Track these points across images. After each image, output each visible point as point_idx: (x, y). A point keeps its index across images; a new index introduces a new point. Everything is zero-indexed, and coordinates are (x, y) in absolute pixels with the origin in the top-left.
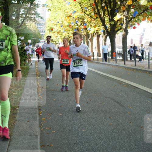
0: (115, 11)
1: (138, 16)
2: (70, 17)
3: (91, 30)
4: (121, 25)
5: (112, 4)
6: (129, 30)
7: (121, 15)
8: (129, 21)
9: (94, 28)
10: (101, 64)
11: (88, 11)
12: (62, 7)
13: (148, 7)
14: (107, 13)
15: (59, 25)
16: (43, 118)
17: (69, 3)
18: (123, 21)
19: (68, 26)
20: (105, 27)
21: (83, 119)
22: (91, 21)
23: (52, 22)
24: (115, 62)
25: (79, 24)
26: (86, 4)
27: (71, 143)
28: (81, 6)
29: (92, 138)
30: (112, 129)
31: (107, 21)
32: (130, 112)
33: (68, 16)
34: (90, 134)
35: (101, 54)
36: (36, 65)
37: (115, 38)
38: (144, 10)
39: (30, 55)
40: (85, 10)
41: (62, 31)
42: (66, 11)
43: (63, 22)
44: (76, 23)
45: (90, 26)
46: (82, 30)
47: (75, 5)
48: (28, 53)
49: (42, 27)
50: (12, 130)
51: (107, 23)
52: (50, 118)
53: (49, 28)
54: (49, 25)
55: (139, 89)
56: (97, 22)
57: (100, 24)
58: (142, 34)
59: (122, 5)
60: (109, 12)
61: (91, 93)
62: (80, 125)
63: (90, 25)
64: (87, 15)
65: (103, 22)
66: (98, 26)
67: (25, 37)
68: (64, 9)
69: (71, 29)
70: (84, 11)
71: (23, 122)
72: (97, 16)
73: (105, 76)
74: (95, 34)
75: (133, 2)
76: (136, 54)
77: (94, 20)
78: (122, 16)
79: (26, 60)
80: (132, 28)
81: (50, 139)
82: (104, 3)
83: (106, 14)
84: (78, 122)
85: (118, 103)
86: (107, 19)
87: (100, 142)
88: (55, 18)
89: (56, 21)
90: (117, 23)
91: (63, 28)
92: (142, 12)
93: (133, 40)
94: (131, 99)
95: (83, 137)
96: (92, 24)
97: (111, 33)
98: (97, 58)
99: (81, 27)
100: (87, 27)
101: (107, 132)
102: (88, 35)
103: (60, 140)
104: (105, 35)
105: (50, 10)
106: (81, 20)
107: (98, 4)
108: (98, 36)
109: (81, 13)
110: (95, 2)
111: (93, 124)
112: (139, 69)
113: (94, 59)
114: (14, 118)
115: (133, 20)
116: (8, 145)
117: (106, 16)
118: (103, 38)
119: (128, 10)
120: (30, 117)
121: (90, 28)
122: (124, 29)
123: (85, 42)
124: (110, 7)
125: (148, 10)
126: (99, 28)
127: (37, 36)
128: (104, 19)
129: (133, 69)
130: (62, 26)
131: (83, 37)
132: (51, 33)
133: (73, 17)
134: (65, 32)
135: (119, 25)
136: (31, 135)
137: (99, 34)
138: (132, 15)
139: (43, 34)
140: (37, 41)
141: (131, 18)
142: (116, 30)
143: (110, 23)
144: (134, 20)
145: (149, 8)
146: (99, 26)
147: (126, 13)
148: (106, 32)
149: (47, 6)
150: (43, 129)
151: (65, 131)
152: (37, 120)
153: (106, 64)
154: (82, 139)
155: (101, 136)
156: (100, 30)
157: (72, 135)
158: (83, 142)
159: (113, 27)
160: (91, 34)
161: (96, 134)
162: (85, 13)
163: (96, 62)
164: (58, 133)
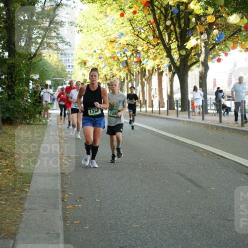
0: (188, 33)
1: (225, 40)
2: (114, 43)
3: (149, 65)
4: (196, 56)
5: (182, 21)
6: (210, 64)
7: (197, 39)
8: (210, 49)
9: (152, 60)
10: (165, 120)
11: (144, 33)
12: (101, 26)
13: (241, 26)
14: (174, 36)
15: (96, 56)
16: (69, 205)
17: (113, 19)
18: (201, 50)
19: (110, 57)
20: (170, 59)
21: (135, 208)
22: (148, 49)
23: (86, 52)
24: (187, 116)
25: (129, 54)
26: (141, 22)
27: (114, 246)
28: (132, 26)
29: (148, 238)
30: (182, 223)
31: (174, 49)
32: (212, 197)
33: (111, 41)
34: (145, 232)
35: (164, 103)
36: (58, 121)
37: (188, 77)
38: (235, 31)
40: (139, 32)
41: (101, 66)
42: (108, 33)
43: (102, 51)
44: (124, 53)
45: (147, 58)
46: (133, 63)
47: (123, 24)
49: (69, 60)
50: (18, 225)
51: (175, 53)
52: (80, 206)
53: (79, 61)
54: (80, 57)
55: (227, 160)
56: (158, 50)
57: (163, 54)
58: (231, 72)
59: (199, 23)
60: (178, 35)
61: (148, 166)
62: (130, 217)
63: (146, 56)
64: (141, 40)
65: (168, 50)
66: (159, 57)
67: (40, 75)
68: (105, 30)
69: (116, 62)
70: (136, 33)
71: (36, 211)
72: (159, 42)
73: (171, 138)
74: (154, 70)
75: (217, 18)
76: (222, 103)
77: (154, 48)
78: (199, 41)
80: (215, 60)
81: (81, 240)
82: (170, 20)
83: (172, 39)
84: (126, 212)
85: (192, 181)
86: (174, 46)
87: (163, 245)
88: (90, 45)
89: (92, 49)
90: (190, 53)
91: (102, 61)
92: (232, 36)
93: (217, 81)
94: (213, 176)
95: (134, 236)
96: (150, 55)
97: (181, 70)
98: (158, 109)
99: (132, 59)
100: (142, 60)
101: (174, 228)
102: (143, 72)
103: (96, 241)
104: (171, 73)
105: (81, 31)
106: (131, 48)
107: (159, 21)
108: (161, 74)
109: (133, 36)
110: (155, 19)
111: (151, 215)
112: (227, 128)
113: (154, 112)
114: (22, 205)
115: (216, 47)
117: (172, 41)
118: (168, 77)
119: (209, 32)
120: (47, 204)
121: (147, 62)
122: (202, 62)
123: (138, 84)
124: (180, 27)
125: (241, 31)
126: (161, 62)
127: (60, 74)
128: (170, 47)
129: (217, 128)
130: (100, 58)
131: (136, 76)
132: (83, 68)
133: (119, 43)
134: (106, 67)
135: (195, 55)
136: (48, 233)
137: (161, 71)
138: (215, 40)
139: (70, 70)
140: (61, 83)
141: (213, 44)
142: (189, 64)
143: (180, 53)
144: (218, 47)
145: (242, 29)
146: (161, 58)
147: (204, 36)
148: (173, 68)
149: (76, 25)
150: (69, 223)
151: (104, 227)
152: (59, 209)
153: (173, 120)
154: (133, 239)
155: (165, 234)
156: (164, 64)
157: (116, 233)
158: (135, 245)
159: (184, 59)
160: (149, 70)
161: (156, 232)
162: (139, 36)
163: (156, 117)
164: (93, 230)
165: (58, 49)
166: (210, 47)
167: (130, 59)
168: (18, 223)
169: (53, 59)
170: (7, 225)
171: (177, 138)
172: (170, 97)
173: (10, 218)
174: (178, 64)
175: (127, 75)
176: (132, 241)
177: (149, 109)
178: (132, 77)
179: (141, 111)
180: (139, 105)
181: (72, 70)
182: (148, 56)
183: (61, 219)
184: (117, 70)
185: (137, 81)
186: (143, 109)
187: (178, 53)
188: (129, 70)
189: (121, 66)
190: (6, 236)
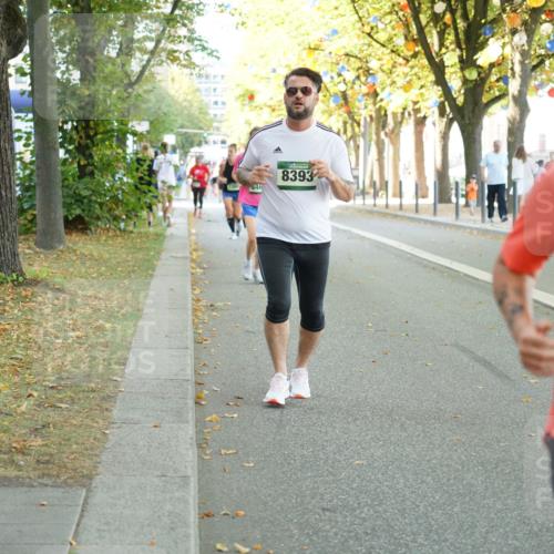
0: (482, 31)
2: (317, 52)
4: (501, 84)
5: (471, 4)
6: (531, 99)
7: (504, 45)
8: (533, 66)
9: (402, 92)
10: (429, 226)
12: (287, 14)
14: (452, 37)
15: (276, 82)
16: (211, 414)
18: (512, 69)
20: (443, 90)
21: (358, 422)
22: (394, 67)
23: (253, 71)
24: (480, 218)
25: (350, 75)
26: (378, 6)
27: (310, 507)
28: (357, 13)
29: (386, 490)
30: (463, 457)
31: (452, 66)
32: (530, 400)
33: (310, 48)
34: (380, 476)
35: (427, 189)
36: (189, 224)
37: (481, 129)
39: (170, 187)
40: (372, 28)
42: (303, 30)
44: (339, 75)
45: (391, 85)
46: (360, 97)
47: (336, 8)
48: (163, 182)
49: (215, 90)
50: (96, 455)
51: (454, 76)
52: (235, 415)
53: (240, 91)
54: (239, 82)
56: (416, 70)
57: (427, 76)
59: (508, 8)
60: (462, 36)
61: (388, 329)
62: (345, 443)
63: (389, 82)
64: (378, 45)
65: (439, 69)
67: (151, 123)
68: (296, 23)
70: (367, 29)
71: (136, 427)
72: (417, 49)
73: (442, 265)
74: (406, 114)
77: (406, 65)
78: (508, 48)
79: (154, 207)
80: (544, 92)
81: (235, 492)
82: (443, 1)
83: (447, 43)
84: (337, 431)
85: (486, 363)
86: (451, 58)
87: (418, 506)
88: (262, 57)
89: (267, 64)
90: (488, 74)
93: (547, 138)
95: (355, 485)
96: (396, 79)
97: (467, 112)
98: (414, 202)
99: (356, 87)
100: (379, 90)
101: (445, 469)
102: (381, 118)
103: (270, 494)
104: (445, 120)
105: (243, 24)
106: (356, 64)
107: (420, 4)
108: (421, 122)
109: (359, 36)
111: (392, 439)
113: (404, 208)
114: (105, 413)
115: (547, 62)
116: (79, 509)
117: (447, 48)
118: (438, 130)
119: (530, 28)
120: (162, 411)
121: (390, 94)
123: (370, 145)
124: (465, 16)
126: (422, 94)
127: (196, 121)
128: (442, 61)
131: (365, 127)
132: (247, 108)
133: (327, 52)
135: (498, 81)
136: (164, 476)
137: (421, 115)
138: (544, 47)
139: (218, 112)
140: (196, 140)
141: (541, 55)
142: (484, 101)
143: (464, 76)
144: (551, 64)
146: (422, 87)
147: (521, 38)
148: (448, 110)
149: (233, 12)
150: (210, 454)
151: (289, 464)
152: (187, 422)
153: (446, 225)
154: (352, 492)
155: (423, 482)
156: (427, 99)
157: (315, 477)
158: (356, 505)
159: (475, 90)
160: (394, 114)
161: (404, 476)
162: (372, 37)
163: (409, 218)
164: (263, 468)
165: (190, 65)
166: (534, 63)
167: (352, 88)
168: (97, 452)
169: (180, 88)
170: (73, 457)
171: (456, 266)
172: (442, 175)
173: (80, 441)
174: (460, 100)
175: (345, 123)
176: (349, 496)
177: (395, 202)
178: (357, 129)
179: (375, 205)
180: (372, 191)
181: (223, 112)
182: (394, 82)
183: (191, 444)
184: (324, 112)
185: (368, 139)
186: (381, 201)
187: (460, 74)
188: (350, 113)
189: (332, 105)
190: (69, 481)
